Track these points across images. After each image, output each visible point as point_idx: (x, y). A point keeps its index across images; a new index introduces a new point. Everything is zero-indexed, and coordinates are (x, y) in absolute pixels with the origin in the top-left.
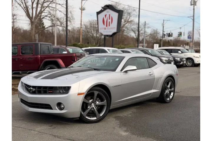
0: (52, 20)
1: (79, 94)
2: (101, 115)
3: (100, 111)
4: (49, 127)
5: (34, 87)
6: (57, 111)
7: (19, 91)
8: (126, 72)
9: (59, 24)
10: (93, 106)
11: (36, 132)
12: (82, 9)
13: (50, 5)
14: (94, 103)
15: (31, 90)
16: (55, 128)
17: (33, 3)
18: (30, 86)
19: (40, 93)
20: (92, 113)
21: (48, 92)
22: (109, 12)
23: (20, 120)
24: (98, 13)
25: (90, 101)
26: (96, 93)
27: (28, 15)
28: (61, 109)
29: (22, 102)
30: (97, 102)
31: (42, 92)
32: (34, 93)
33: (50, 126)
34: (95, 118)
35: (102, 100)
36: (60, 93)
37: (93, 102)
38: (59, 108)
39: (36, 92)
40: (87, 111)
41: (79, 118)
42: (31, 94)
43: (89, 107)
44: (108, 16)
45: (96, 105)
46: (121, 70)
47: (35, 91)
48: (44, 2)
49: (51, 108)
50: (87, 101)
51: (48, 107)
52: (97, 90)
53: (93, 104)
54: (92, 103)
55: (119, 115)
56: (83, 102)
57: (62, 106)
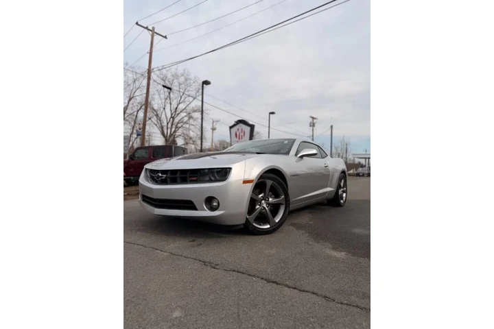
0: (185, 139)
1: (245, 182)
2: (277, 220)
3: (275, 213)
4: (192, 243)
5: (164, 172)
6: (205, 213)
7: (142, 184)
8: (302, 157)
9: (192, 142)
10: (265, 205)
11: (165, 254)
12: (214, 129)
13: (184, 126)
14: (265, 200)
15: (159, 177)
16: (200, 244)
17: (168, 124)
18: (158, 171)
19: (174, 181)
20: (262, 218)
21: (188, 179)
22: (241, 126)
23: (139, 230)
24: (231, 127)
25: (260, 196)
26: (269, 183)
27: (163, 133)
28: (212, 209)
29: (144, 200)
30: (270, 199)
31: (178, 180)
32: (164, 182)
33: (192, 241)
34: (268, 226)
35: (277, 196)
36: (211, 181)
37: (264, 198)
38: (209, 207)
39: (169, 180)
40: (256, 213)
41: (243, 224)
42: (159, 184)
43: (258, 207)
44: (240, 130)
45: (268, 204)
46: (296, 155)
47: (166, 178)
48: (178, 123)
49: (194, 208)
50: (255, 197)
51: (189, 205)
52: (270, 178)
53: (263, 202)
54: (262, 200)
55: (296, 222)
56: (251, 198)
57: (214, 204)
